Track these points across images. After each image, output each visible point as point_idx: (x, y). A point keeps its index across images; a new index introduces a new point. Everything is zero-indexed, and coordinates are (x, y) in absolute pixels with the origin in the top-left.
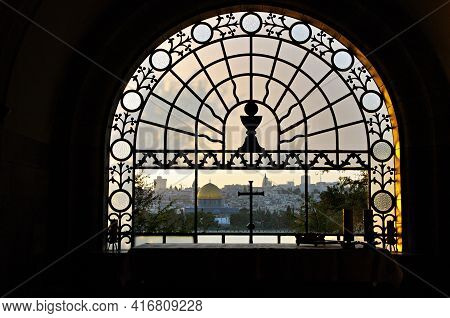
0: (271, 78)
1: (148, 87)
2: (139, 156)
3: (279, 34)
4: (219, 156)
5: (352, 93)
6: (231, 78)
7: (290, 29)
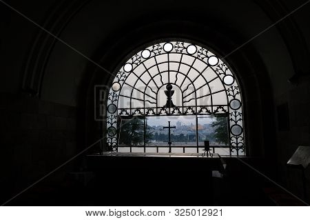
0: (178, 72)
1: (123, 80)
2: (119, 111)
3: (181, 51)
4: (155, 110)
5: (219, 76)
6: (160, 73)
7: (187, 49)
